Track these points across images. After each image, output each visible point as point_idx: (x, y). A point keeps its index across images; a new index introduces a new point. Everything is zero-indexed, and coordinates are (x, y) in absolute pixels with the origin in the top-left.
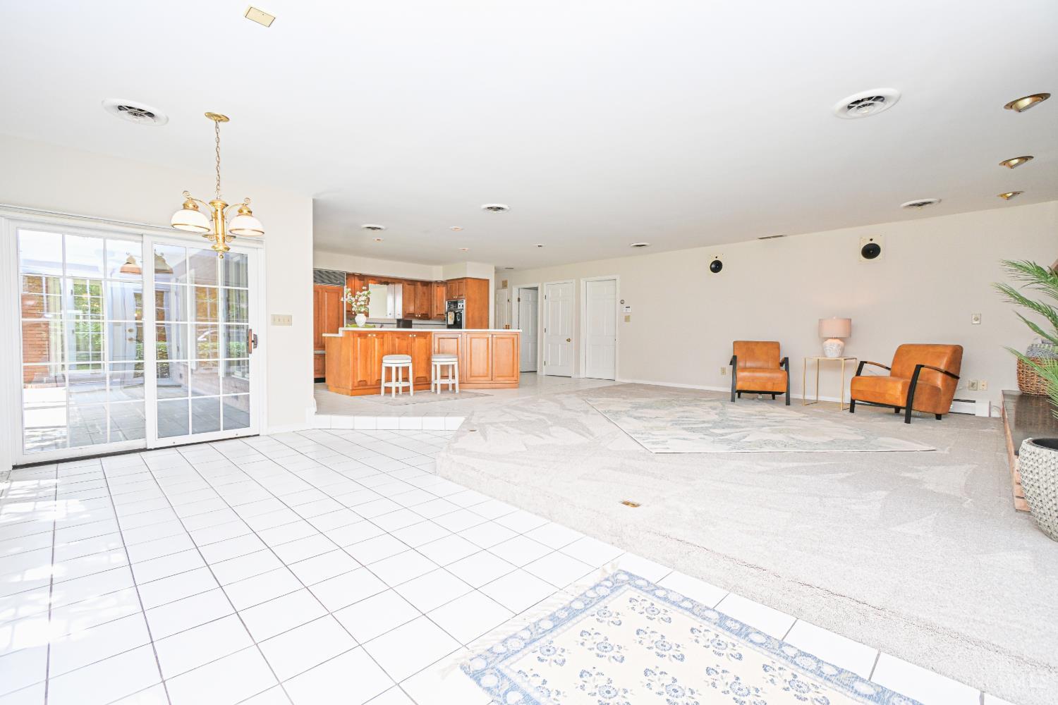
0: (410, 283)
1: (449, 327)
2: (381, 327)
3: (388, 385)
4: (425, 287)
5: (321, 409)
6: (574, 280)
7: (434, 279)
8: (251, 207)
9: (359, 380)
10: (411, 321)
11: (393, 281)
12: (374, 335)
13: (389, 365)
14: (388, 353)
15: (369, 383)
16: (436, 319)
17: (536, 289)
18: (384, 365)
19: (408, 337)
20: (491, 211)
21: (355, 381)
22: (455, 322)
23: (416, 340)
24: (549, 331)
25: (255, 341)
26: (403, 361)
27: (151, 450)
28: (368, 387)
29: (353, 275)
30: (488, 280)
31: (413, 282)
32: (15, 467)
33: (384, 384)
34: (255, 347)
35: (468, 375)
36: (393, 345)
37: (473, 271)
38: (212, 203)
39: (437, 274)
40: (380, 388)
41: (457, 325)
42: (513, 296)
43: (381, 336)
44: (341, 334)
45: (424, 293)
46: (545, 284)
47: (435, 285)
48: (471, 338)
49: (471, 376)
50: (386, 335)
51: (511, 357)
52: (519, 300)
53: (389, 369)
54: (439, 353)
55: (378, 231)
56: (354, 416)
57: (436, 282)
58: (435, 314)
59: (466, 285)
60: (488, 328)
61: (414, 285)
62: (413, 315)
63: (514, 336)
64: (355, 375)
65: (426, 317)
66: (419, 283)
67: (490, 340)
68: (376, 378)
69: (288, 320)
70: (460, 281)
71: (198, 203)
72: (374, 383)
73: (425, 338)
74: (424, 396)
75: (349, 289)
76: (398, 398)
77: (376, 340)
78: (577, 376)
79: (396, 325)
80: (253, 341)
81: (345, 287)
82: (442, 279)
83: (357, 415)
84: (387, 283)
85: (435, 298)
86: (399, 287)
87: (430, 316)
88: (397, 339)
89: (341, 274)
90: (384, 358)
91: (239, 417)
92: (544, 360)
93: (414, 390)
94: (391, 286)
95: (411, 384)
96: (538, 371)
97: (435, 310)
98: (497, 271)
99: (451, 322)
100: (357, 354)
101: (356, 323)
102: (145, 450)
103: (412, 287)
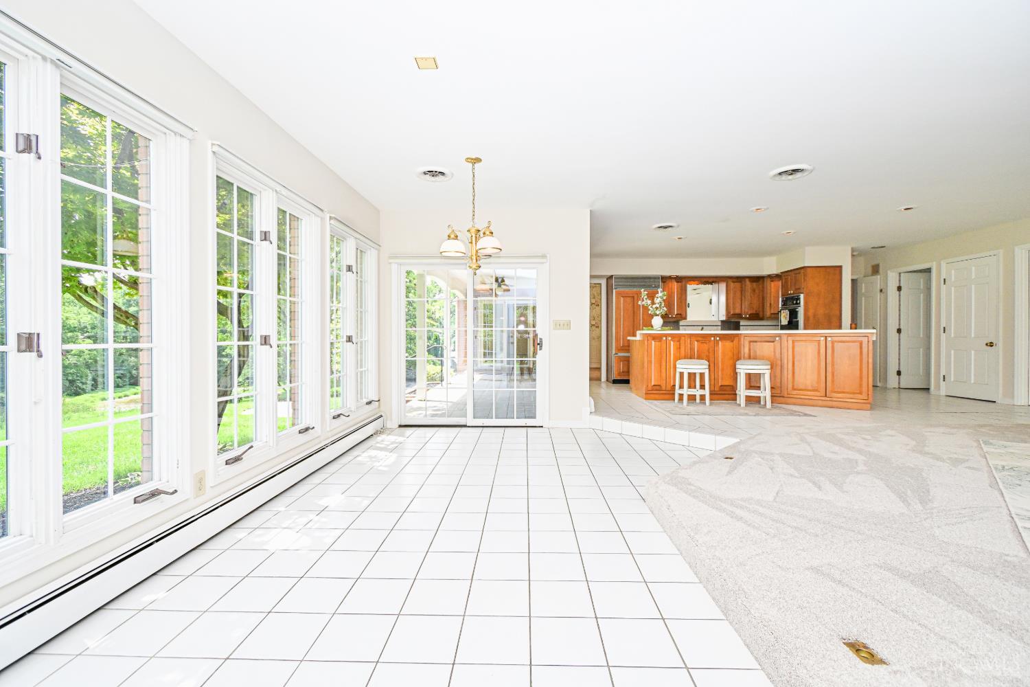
0: (734, 280)
1: (783, 328)
2: (702, 330)
3: (681, 392)
4: (754, 284)
5: (598, 410)
6: (1001, 251)
7: (765, 272)
8: (492, 229)
9: (653, 384)
10: (739, 322)
11: (715, 280)
12: (670, 338)
13: (682, 371)
14: (686, 357)
15: (664, 388)
16: (770, 318)
17: (928, 271)
18: (678, 370)
19: (710, 341)
20: (784, 177)
21: (649, 385)
22: (790, 322)
23: (720, 343)
24: (952, 331)
25: (540, 344)
26: (700, 367)
27: (469, 427)
28: (663, 392)
29: (670, 277)
30: (840, 267)
31: (739, 279)
32: (400, 426)
33: (678, 391)
34: (540, 349)
35: (790, 386)
36: (692, 349)
37: (813, 258)
38: (469, 231)
39: (769, 266)
40: (674, 394)
41: (792, 324)
42: (890, 284)
43: (676, 339)
44: (638, 338)
45: (754, 291)
46: (943, 264)
47: (769, 280)
48: (793, 342)
49: (794, 389)
50: (683, 338)
51: (858, 367)
52: (899, 288)
53: (682, 374)
54: (750, 358)
55: (670, 229)
56: (622, 420)
57: (769, 276)
58: (768, 314)
59: (805, 275)
60: (840, 327)
61: (741, 282)
62: (740, 316)
63: (860, 339)
64: (649, 379)
65: (756, 317)
66: (747, 280)
67: (823, 344)
68: (672, 384)
69: (567, 325)
70: (797, 272)
71: (458, 234)
72: (669, 388)
73: (732, 341)
74: (723, 407)
75: (646, 293)
76: (689, 407)
77: (672, 343)
78: (1008, 401)
79: (720, 327)
80: (539, 344)
81: (660, 290)
82: (775, 273)
83: (626, 420)
84: (711, 283)
85: (769, 295)
86: (723, 286)
87: (761, 316)
88: (696, 343)
89: (655, 278)
90: (677, 362)
91: (528, 409)
92: (942, 373)
93: (711, 399)
94: (716, 286)
95: (707, 392)
96: (932, 388)
97: (768, 308)
98: (856, 253)
99: (785, 322)
100: (651, 357)
101: (652, 327)
102: (465, 426)
103: (738, 285)
